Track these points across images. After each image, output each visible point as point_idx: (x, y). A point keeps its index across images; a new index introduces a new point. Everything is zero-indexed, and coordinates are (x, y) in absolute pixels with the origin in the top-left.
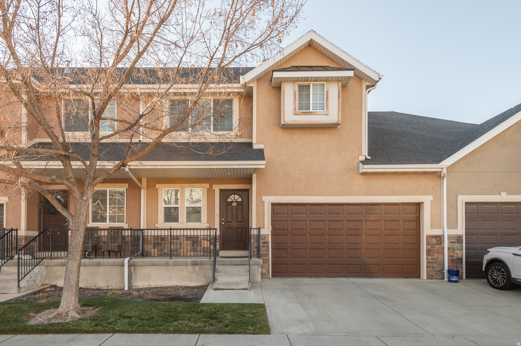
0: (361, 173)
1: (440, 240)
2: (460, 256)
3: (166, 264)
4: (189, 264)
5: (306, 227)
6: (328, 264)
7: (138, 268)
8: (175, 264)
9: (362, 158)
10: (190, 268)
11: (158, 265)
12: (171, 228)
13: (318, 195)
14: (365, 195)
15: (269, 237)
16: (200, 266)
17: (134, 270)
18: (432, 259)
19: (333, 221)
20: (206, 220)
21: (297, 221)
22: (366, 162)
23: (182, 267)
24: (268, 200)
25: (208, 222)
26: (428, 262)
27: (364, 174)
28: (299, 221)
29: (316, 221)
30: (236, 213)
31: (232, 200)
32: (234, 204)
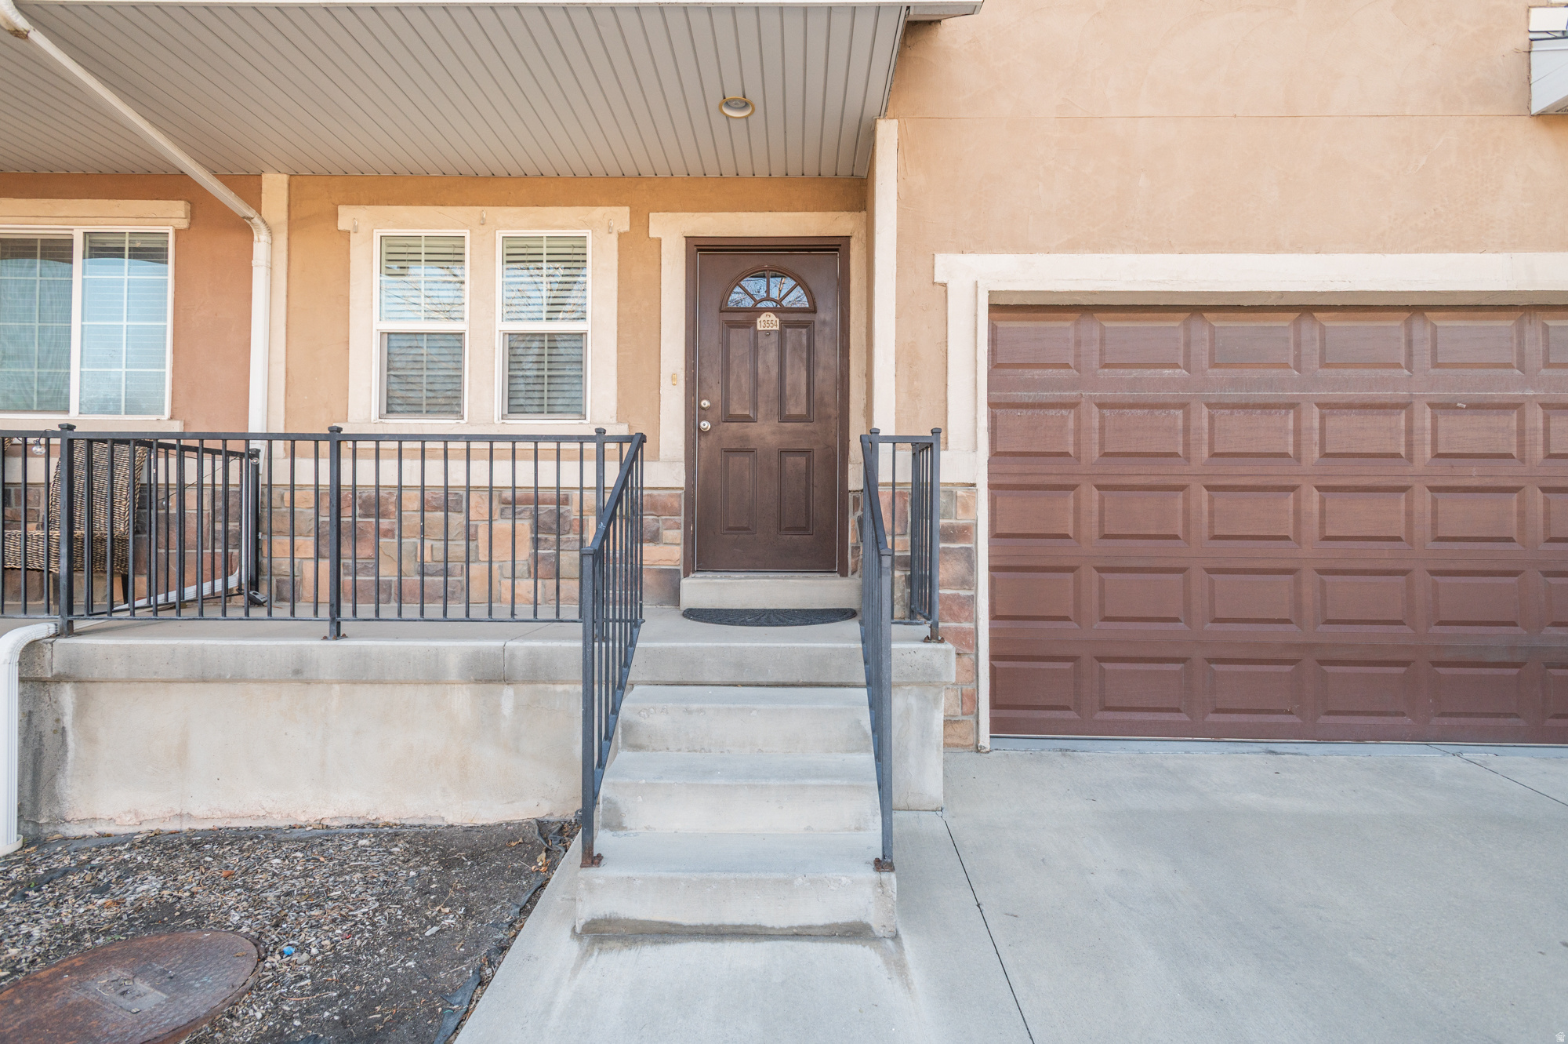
0: (1541, 115)
3: (297, 672)
4: (453, 674)
5: (1187, 444)
6: (1322, 662)
7: (103, 695)
8: (359, 675)
9: (1550, 23)
10: (461, 699)
11: (238, 678)
15: (974, 497)
16: (526, 689)
17: (81, 710)
21: (1132, 406)
23: (409, 691)
24: (973, 277)
27: (1559, 118)
28: (1144, 407)
29: (1245, 406)
30: (775, 371)
31: (757, 302)
32: (768, 322)
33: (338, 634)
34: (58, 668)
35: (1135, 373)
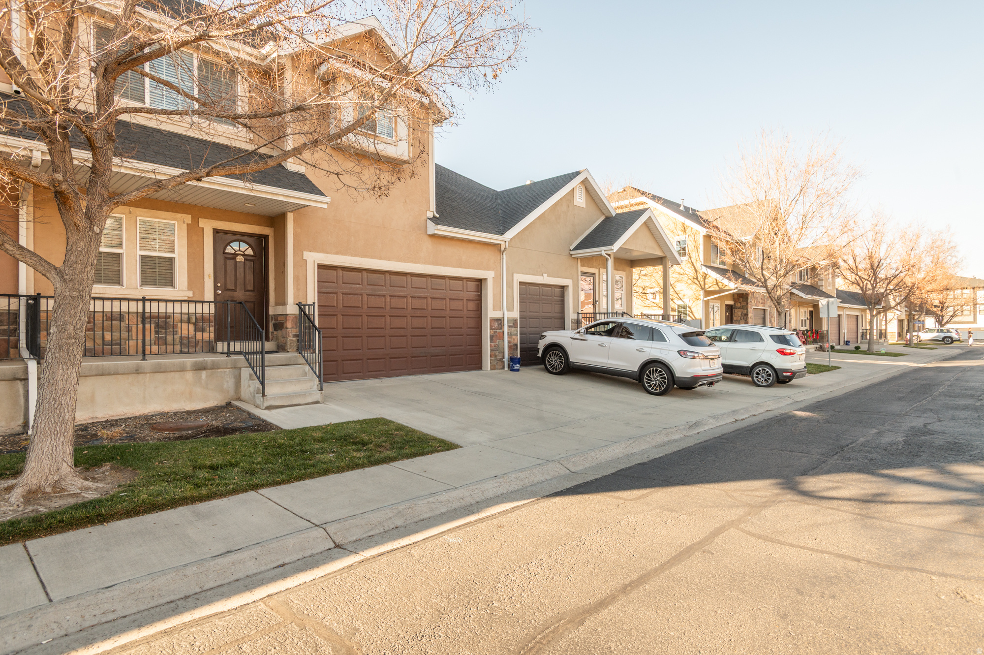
0: (429, 235)
1: (501, 324)
2: (516, 342)
3: (137, 370)
4: (189, 368)
5: (362, 304)
6: (390, 358)
8: (158, 370)
9: (430, 215)
10: (189, 375)
11: (116, 373)
12: (144, 298)
13: (381, 258)
14: (433, 264)
16: (209, 371)
18: (495, 347)
19: (395, 296)
20: (186, 284)
21: (350, 294)
22: (434, 220)
23: (172, 374)
24: (314, 258)
25: (190, 287)
26: (491, 350)
27: (433, 236)
28: (353, 294)
29: (375, 295)
30: (243, 275)
31: (236, 251)
32: (240, 259)
33: (144, 359)
35: (351, 285)
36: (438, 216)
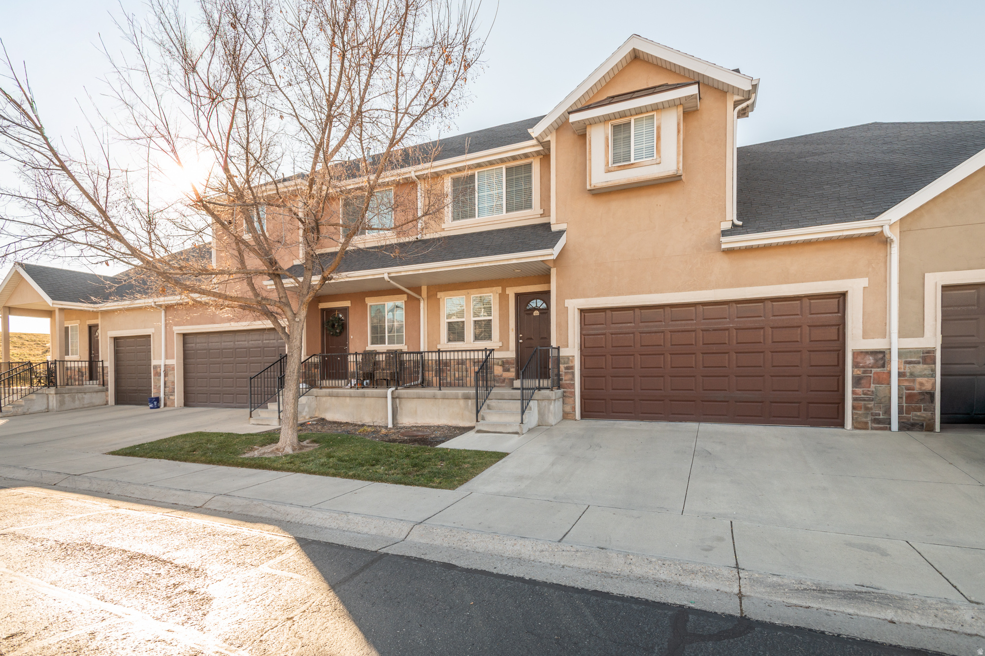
0: (724, 251)
2: (928, 387)
3: (434, 397)
4: (460, 397)
5: (634, 344)
6: (671, 400)
7: (403, 400)
9: (727, 225)
10: (461, 402)
11: (424, 398)
13: (650, 292)
14: (733, 286)
15: (574, 359)
17: (400, 404)
18: (864, 394)
19: (679, 331)
20: (498, 337)
21: (620, 334)
22: (734, 230)
23: (452, 400)
24: (574, 305)
26: (854, 399)
27: (729, 251)
28: (623, 334)
30: (538, 326)
31: (534, 307)
32: (536, 313)
33: (440, 390)
34: (396, 395)
35: (621, 325)
36: (740, 223)
